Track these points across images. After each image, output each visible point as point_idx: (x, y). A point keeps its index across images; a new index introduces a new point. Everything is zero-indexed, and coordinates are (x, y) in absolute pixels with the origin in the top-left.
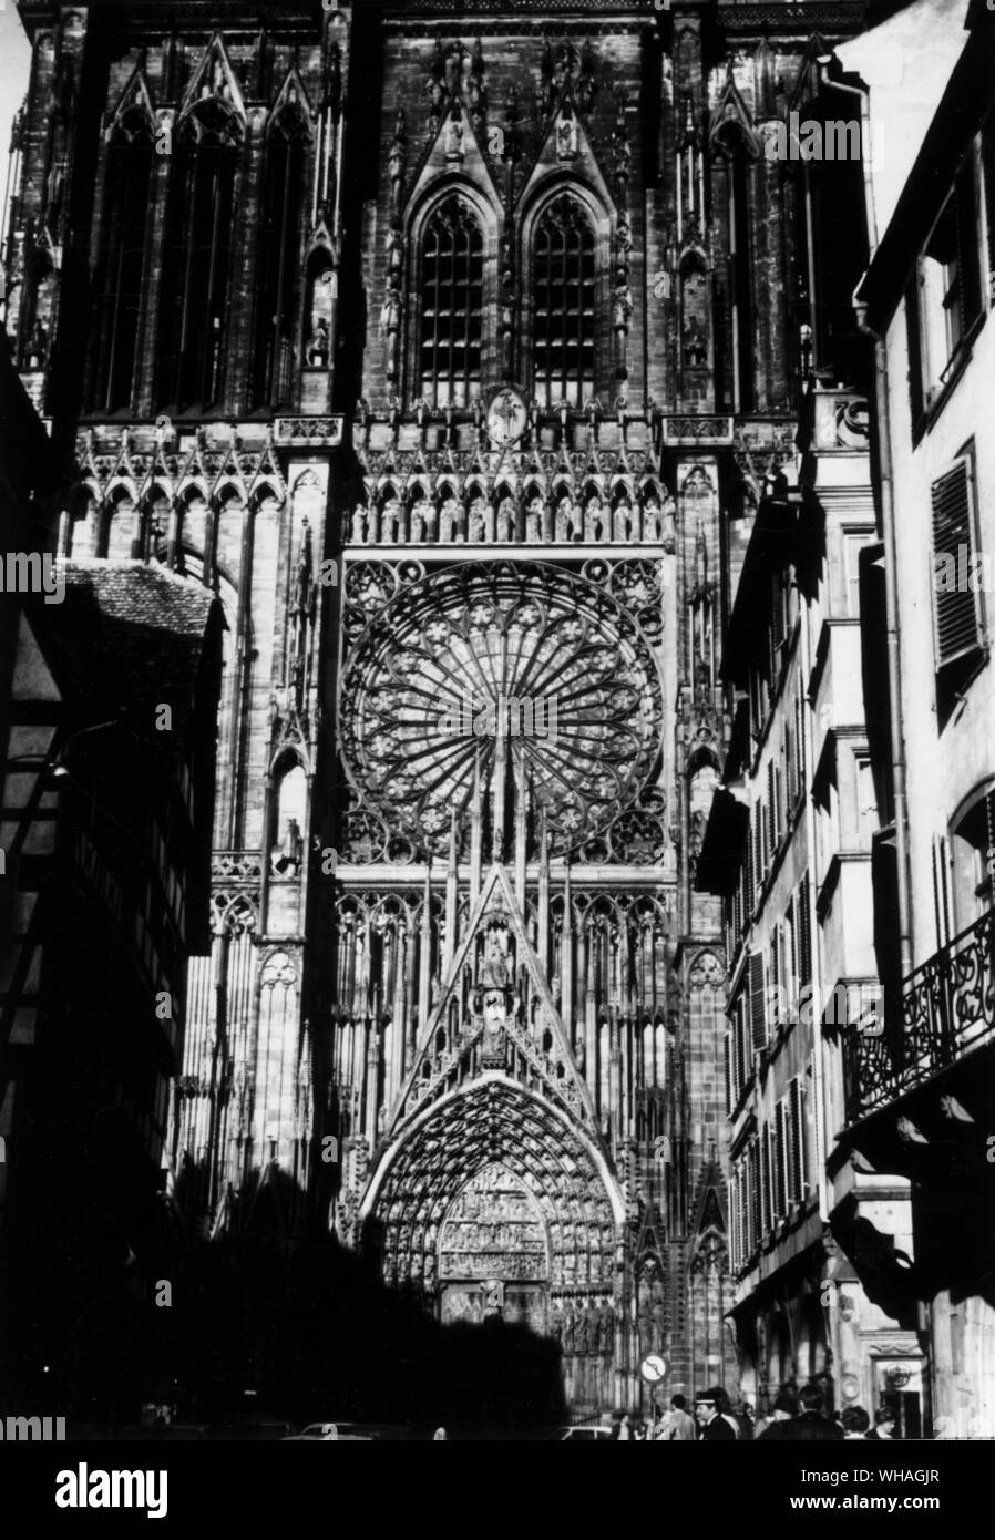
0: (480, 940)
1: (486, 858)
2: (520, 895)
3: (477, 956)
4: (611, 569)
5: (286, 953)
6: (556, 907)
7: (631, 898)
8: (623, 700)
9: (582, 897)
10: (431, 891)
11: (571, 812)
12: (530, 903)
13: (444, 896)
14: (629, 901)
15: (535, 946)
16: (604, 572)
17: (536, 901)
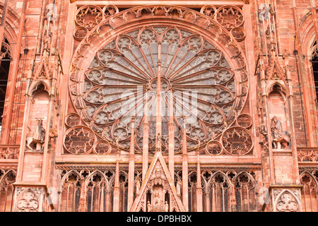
0: (149, 195)
1: (152, 151)
2: (172, 170)
3: (147, 204)
4: (216, 11)
5: (32, 192)
6: (193, 178)
7: (236, 173)
8: (224, 77)
9: (207, 173)
10: (120, 168)
11: (198, 131)
12: (178, 176)
13: (127, 172)
14: (234, 175)
15: (181, 197)
16: (213, 12)
17: (181, 175)
